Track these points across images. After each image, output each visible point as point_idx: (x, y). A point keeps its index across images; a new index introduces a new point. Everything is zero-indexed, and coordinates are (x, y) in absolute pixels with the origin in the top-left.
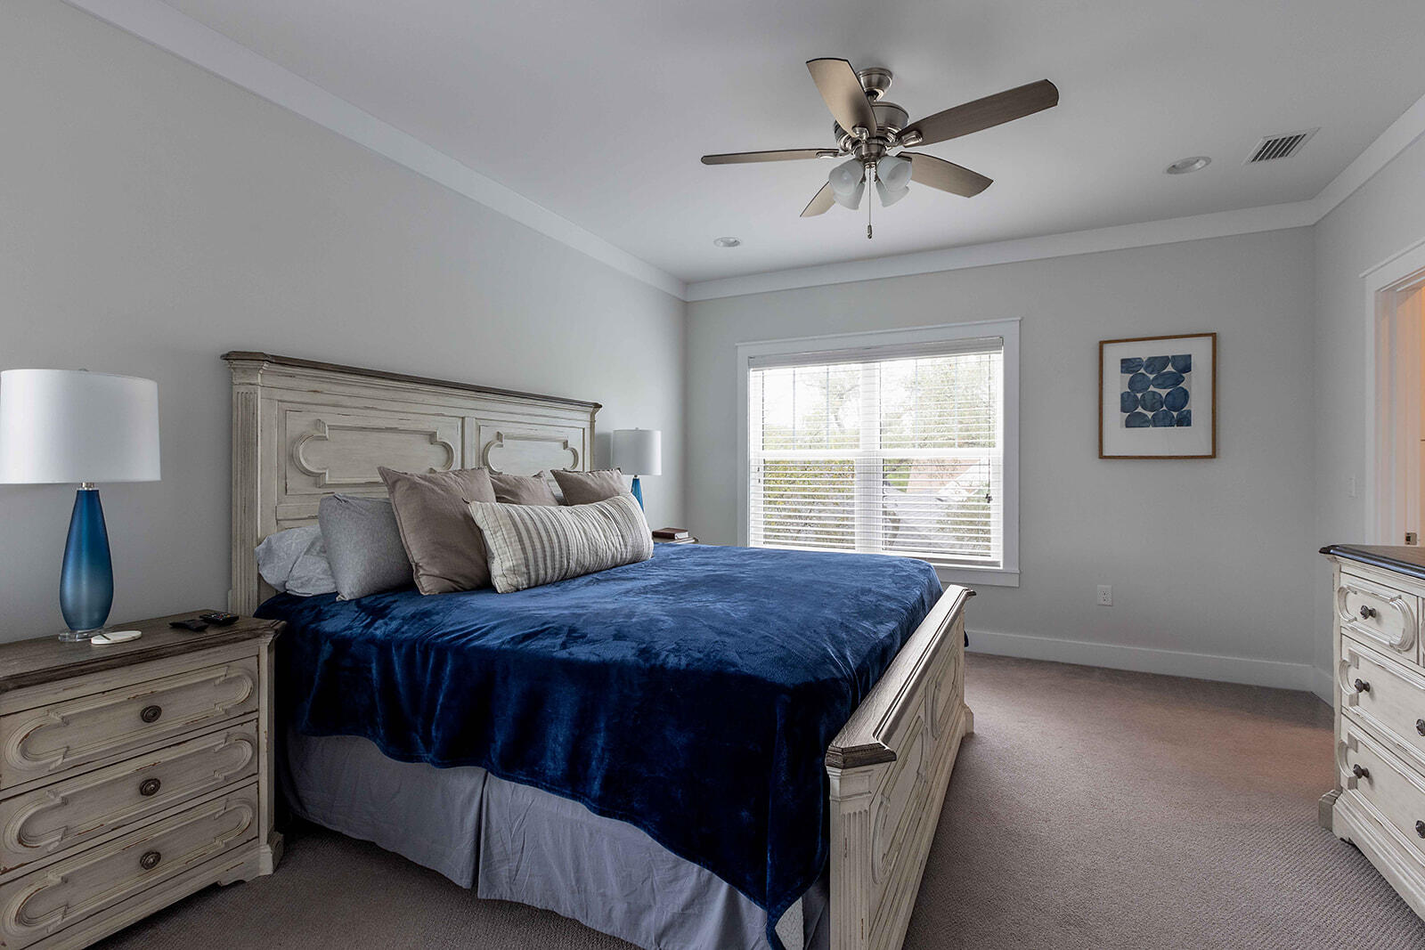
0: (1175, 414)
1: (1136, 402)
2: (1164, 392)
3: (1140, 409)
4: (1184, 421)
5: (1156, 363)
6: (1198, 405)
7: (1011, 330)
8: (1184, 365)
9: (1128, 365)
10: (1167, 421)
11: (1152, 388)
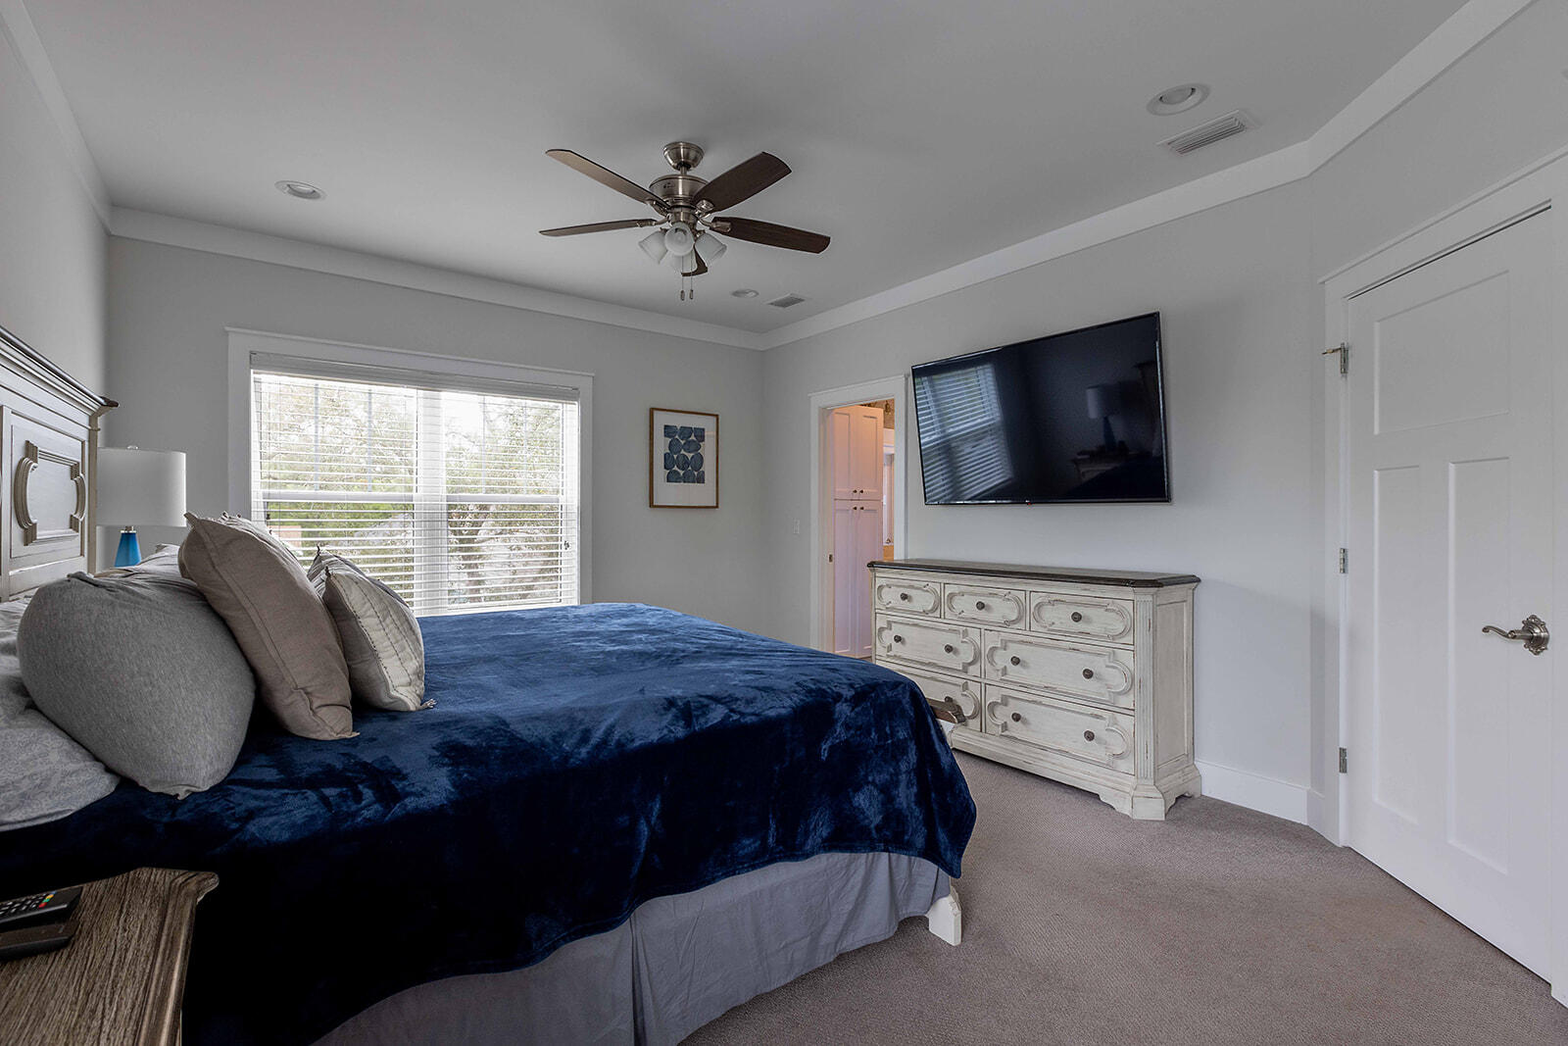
0: (696, 473)
1: (674, 462)
2: (690, 456)
3: (675, 468)
4: (700, 480)
5: (686, 432)
6: (708, 467)
7: (586, 385)
8: (700, 434)
9: (669, 430)
10: (691, 479)
11: (683, 452)
